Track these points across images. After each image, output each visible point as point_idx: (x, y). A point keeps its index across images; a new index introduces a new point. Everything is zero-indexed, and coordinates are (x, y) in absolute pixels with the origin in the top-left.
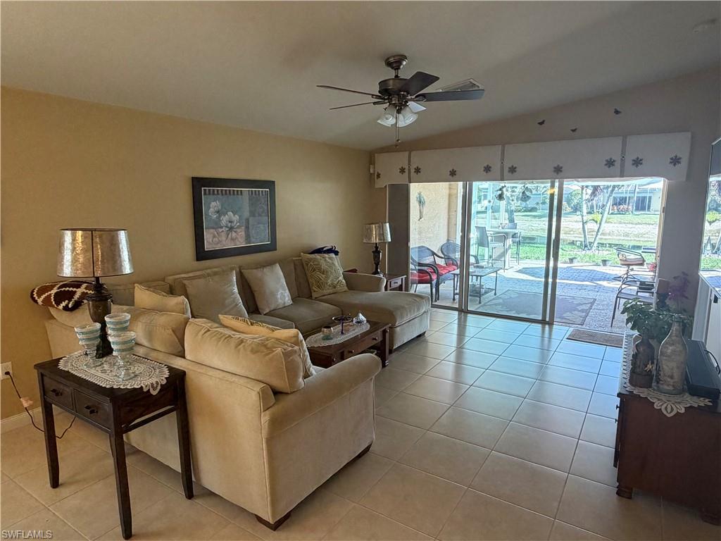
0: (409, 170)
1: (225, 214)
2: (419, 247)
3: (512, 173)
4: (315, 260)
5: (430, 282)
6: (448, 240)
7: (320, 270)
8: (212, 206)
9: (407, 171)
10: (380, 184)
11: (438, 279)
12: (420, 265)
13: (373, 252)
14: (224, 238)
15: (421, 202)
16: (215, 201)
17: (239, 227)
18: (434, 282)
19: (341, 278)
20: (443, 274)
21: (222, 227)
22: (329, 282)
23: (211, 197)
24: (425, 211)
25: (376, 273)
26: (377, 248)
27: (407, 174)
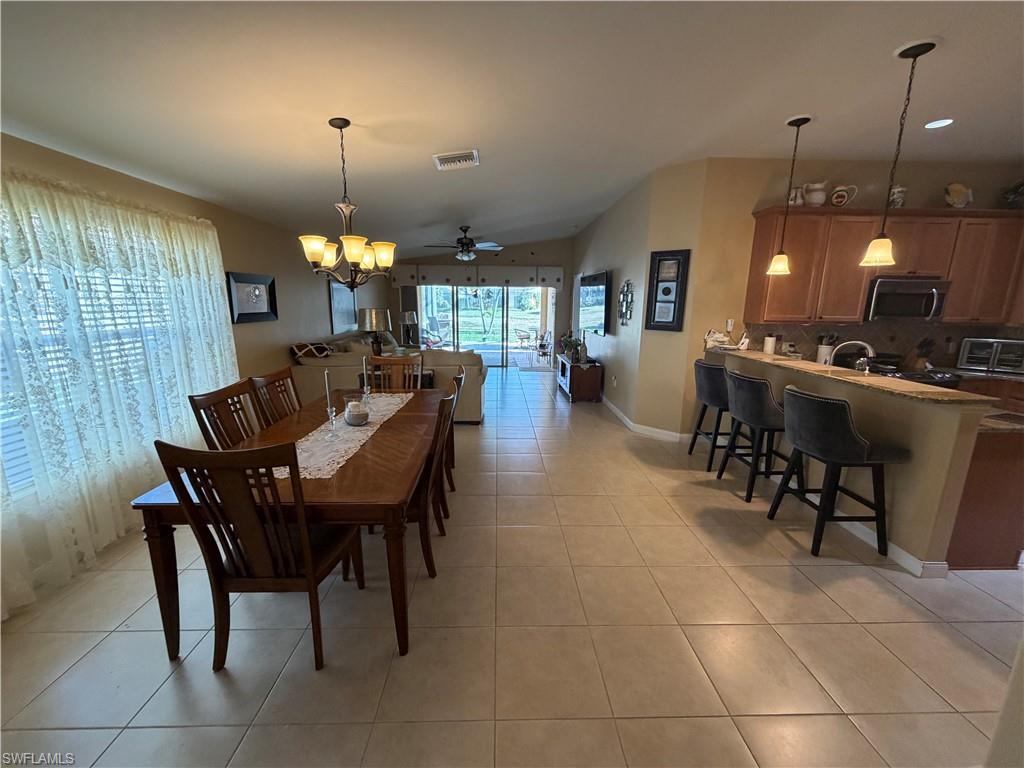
0: (418, 277)
3: (483, 282)
9: (415, 277)
10: (395, 285)
27: (416, 280)
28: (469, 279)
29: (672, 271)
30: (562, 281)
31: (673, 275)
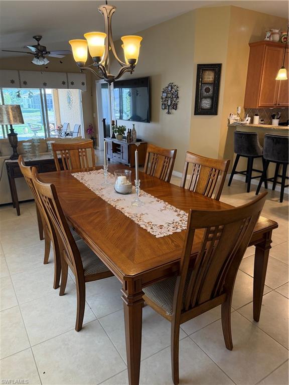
3: (25, 84)
28: (13, 82)
29: (211, 77)
30: (85, 84)
31: (211, 79)
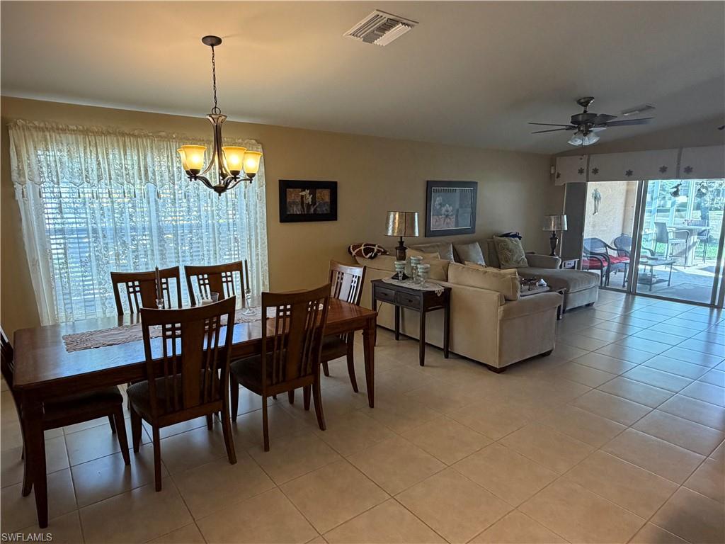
0: (588, 171)
1: (444, 205)
2: (592, 239)
3: (688, 173)
4: (504, 241)
5: (601, 268)
6: (622, 234)
7: (508, 249)
8: (437, 200)
9: (585, 171)
10: (559, 182)
11: (609, 266)
12: (591, 253)
13: (551, 239)
14: (442, 222)
15: (596, 198)
16: (439, 196)
17: (452, 215)
18: (605, 269)
19: (524, 257)
20: (614, 263)
21: (441, 215)
22: (515, 258)
23: (438, 194)
24: (600, 206)
25: (553, 255)
26: (554, 235)
27: (585, 174)
28: (663, 170)
